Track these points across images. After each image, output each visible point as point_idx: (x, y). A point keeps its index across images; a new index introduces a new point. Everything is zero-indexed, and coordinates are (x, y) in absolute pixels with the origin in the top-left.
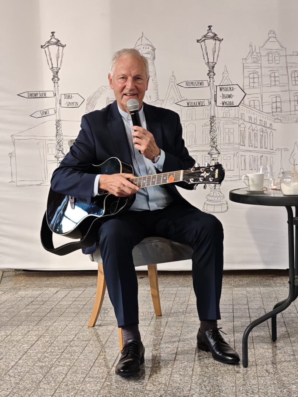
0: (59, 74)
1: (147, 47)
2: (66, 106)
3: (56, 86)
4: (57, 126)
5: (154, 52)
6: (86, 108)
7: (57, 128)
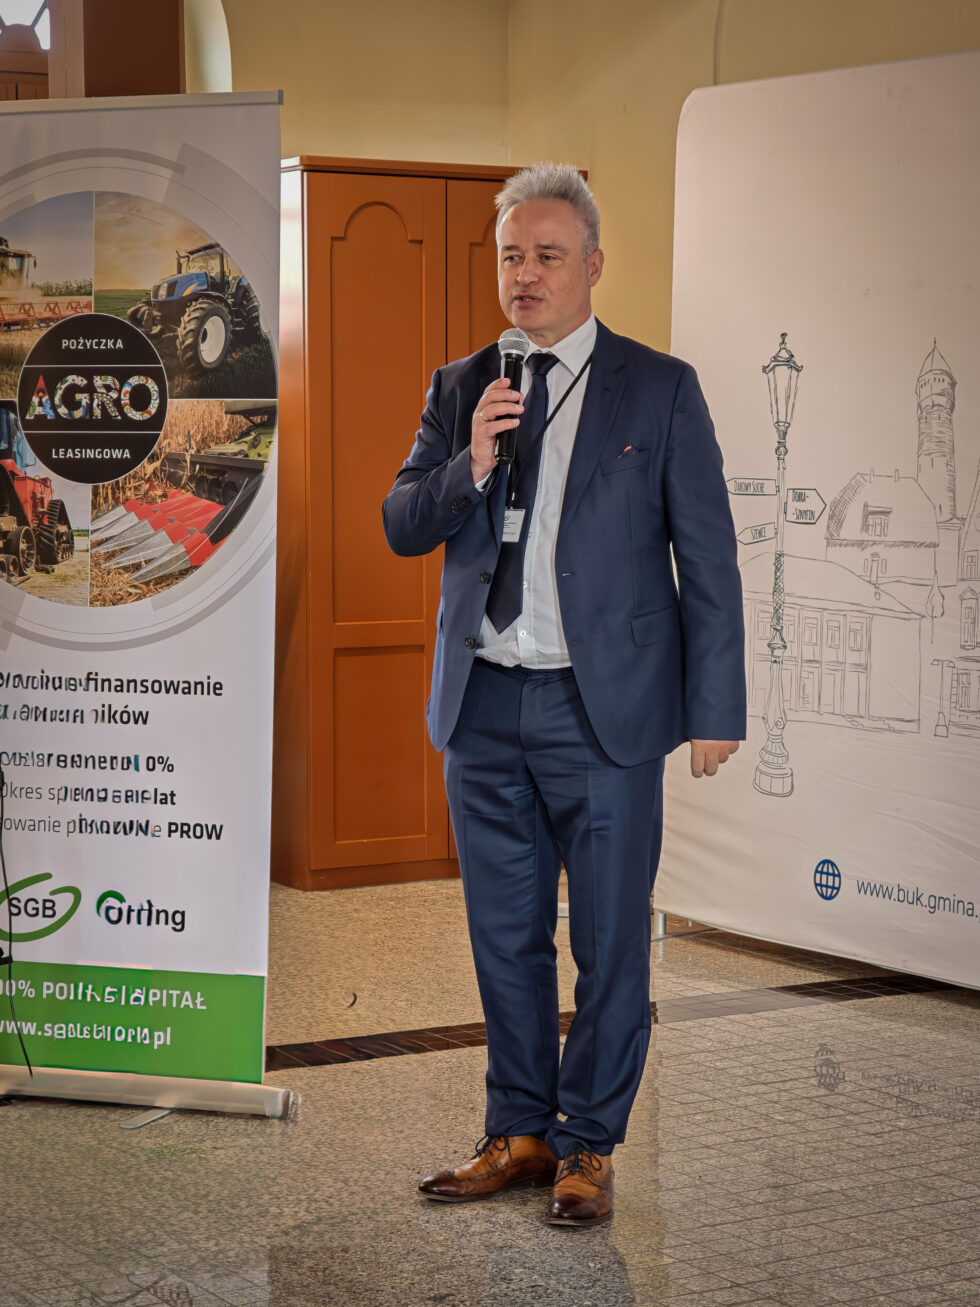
0: (787, 437)
1: (942, 377)
2: (794, 518)
3: (782, 470)
4: (777, 569)
5: (953, 390)
6: (828, 527)
7: (776, 574)
